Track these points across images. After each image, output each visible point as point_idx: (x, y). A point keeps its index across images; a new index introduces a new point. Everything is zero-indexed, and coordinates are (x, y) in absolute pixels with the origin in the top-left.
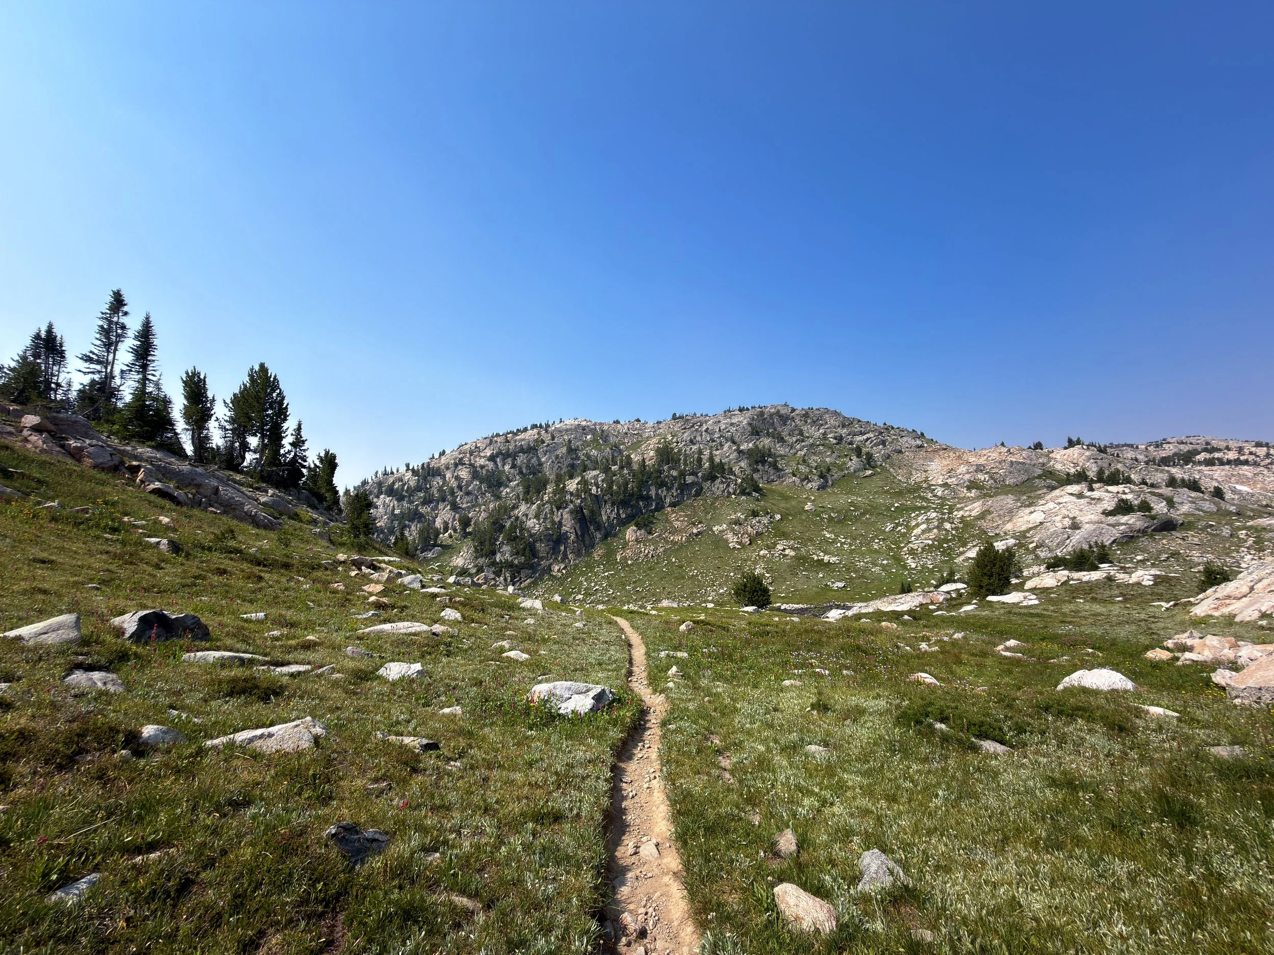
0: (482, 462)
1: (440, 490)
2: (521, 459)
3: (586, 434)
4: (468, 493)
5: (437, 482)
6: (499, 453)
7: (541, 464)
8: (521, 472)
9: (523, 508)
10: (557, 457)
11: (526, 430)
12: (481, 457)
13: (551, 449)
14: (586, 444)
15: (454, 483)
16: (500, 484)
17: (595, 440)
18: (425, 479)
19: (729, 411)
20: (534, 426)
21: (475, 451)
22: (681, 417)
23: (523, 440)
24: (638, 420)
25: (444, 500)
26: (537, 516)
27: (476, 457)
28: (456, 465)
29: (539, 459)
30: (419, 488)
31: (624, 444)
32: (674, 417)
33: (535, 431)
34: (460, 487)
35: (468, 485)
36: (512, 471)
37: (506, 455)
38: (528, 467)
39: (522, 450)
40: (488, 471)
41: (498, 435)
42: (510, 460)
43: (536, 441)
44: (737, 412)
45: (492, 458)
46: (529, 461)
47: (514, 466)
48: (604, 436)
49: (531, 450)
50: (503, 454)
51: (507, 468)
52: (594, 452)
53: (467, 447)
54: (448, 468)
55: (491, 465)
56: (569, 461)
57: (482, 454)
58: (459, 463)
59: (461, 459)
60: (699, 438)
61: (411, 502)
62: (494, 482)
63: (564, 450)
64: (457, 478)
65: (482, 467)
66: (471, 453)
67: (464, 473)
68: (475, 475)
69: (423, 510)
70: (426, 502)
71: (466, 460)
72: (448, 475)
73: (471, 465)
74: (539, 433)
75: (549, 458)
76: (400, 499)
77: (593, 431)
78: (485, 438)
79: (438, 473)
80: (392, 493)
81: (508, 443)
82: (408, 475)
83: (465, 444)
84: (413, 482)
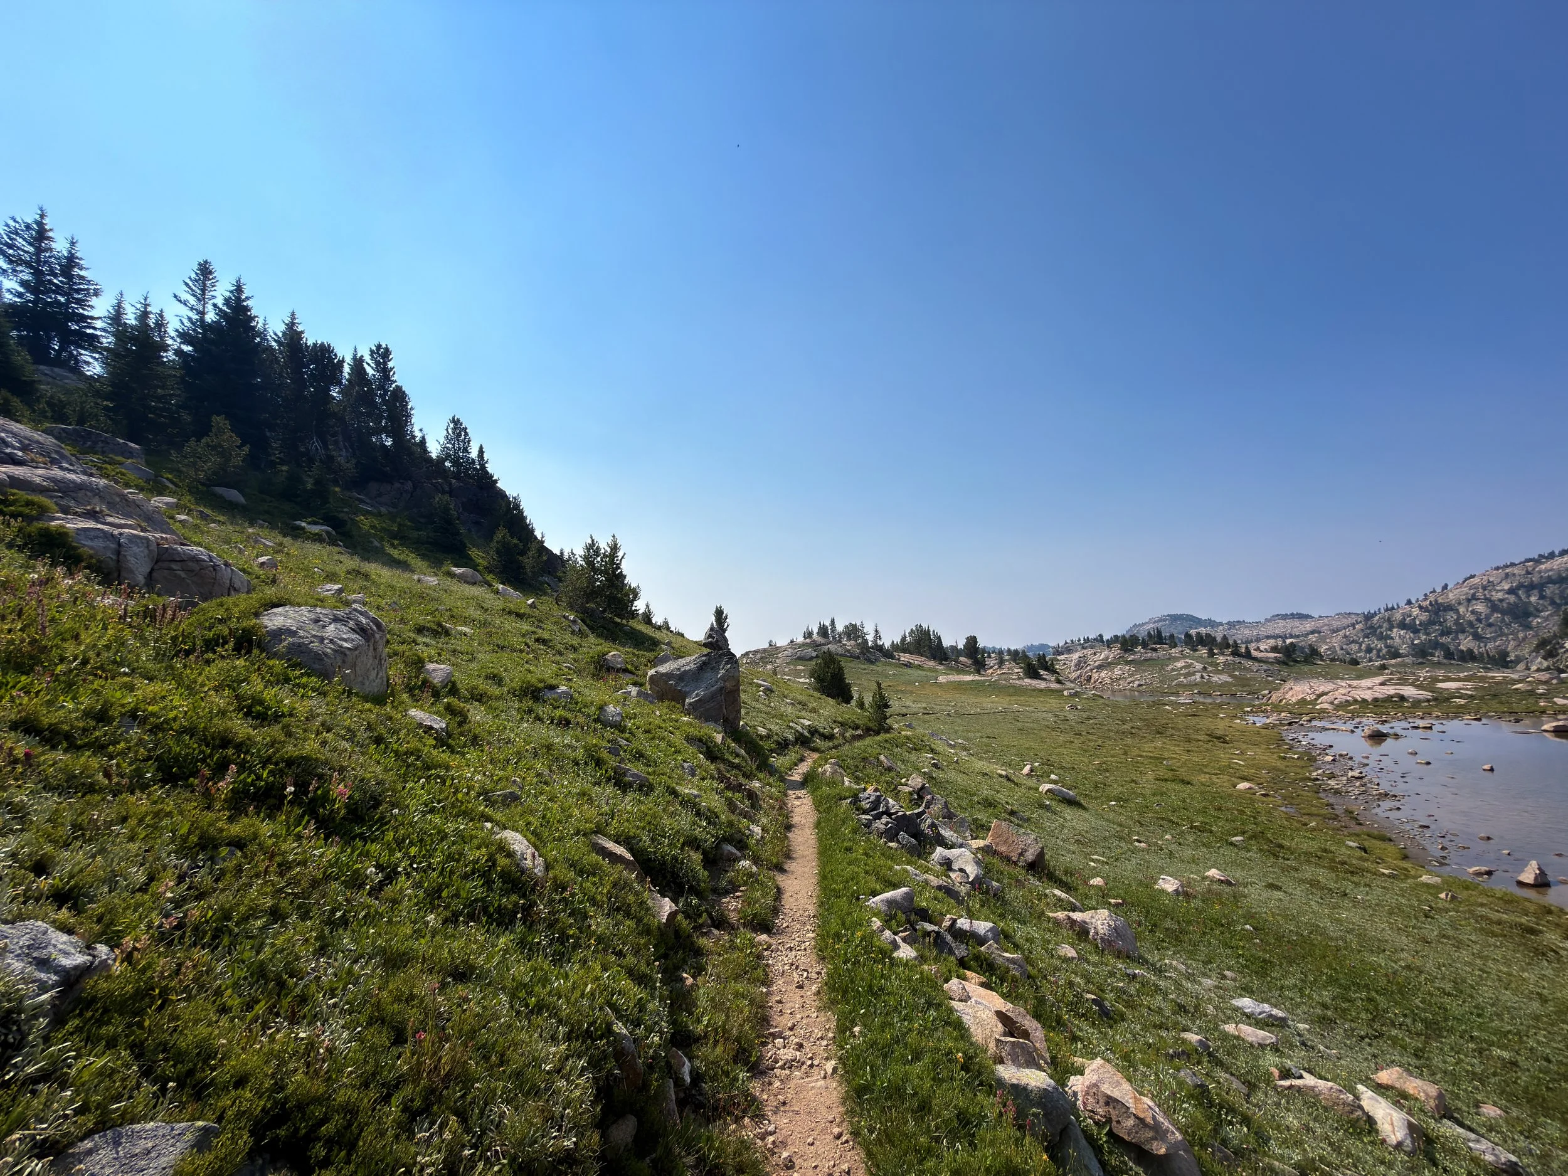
0: (1500, 595)
1: (1456, 623)
2: (1551, 590)
4: (1490, 625)
5: (1451, 617)
6: (1521, 586)
11: (1552, 555)
12: (1498, 591)
15: (1470, 617)
16: (1527, 615)
18: (1437, 613)
21: (1488, 586)
23: (1552, 570)
25: (1463, 631)
27: (1491, 591)
28: (1469, 601)
30: (1431, 622)
35: (1488, 618)
36: (1541, 602)
37: (1530, 588)
38: (1562, 597)
39: (1550, 580)
40: (1509, 604)
41: (1513, 565)
42: (1535, 592)
45: (1511, 591)
47: (1542, 597)
50: (1525, 587)
51: (1533, 599)
53: (1476, 580)
54: (1460, 604)
55: (1512, 599)
57: (1498, 588)
58: (1474, 597)
59: (1473, 595)
61: (1428, 634)
62: (1520, 613)
64: (1473, 612)
65: (1501, 601)
66: (1484, 588)
67: (1480, 607)
68: (1494, 608)
70: (1446, 632)
71: (1479, 595)
72: (1462, 610)
73: (1486, 599)
76: (1416, 631)
78: (1497, 568)
79: (1449, 608)
80: (1403, 625)
81: (1528, 573)
82: (1416, 611)
83: (1473, 577)
84: (1424, 617)
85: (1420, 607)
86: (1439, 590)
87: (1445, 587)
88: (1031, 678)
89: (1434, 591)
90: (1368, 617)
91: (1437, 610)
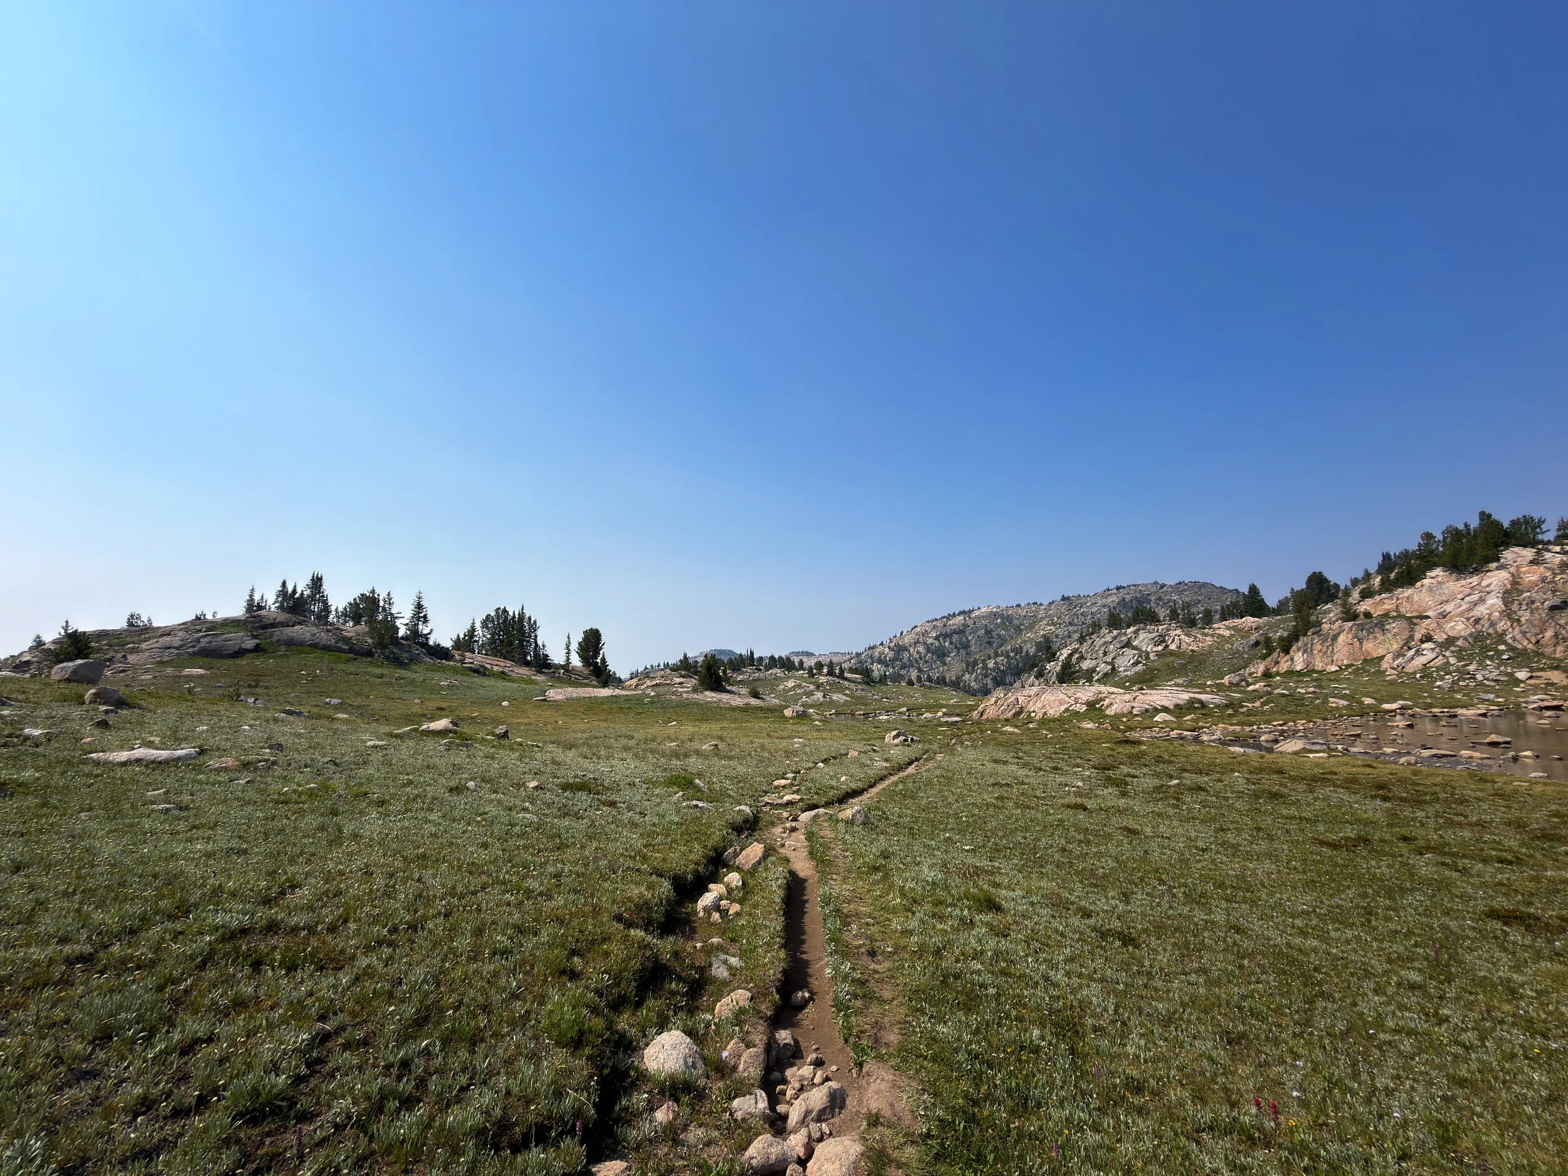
0: (930, 641)
1: (909, 660)
2: (955, 638)
3: (997, 619)
4: (926, 662)
5: (906, 655)
6: (941, 635)
7: (968, 641)
8: (956, 647)
9: (967, 676)
10: (979, 637)
11: (954, 615)
12: (930, 638)
13: (974, 631)
14: (997, 626)
15: (916, 656)
16: (944, 655)
17: (1003, 623)
18: (898, 653)
19: (1108, 590)
20: (961, 613)
21: (925, 634)
22: (1068, 598)
23: (955, 623)
24: (1035, 603)
25: (913, 666)
26: (975, 681)
27: (926, 637)
28: (915, 644)
29: (967, 638)
30: (895, 659)
31: (1023, 624)
32: (1064, 598)
33: (962, 617)
34: (921, 658)
35: (925, 657)
36: (951, 646)
37: (946, 636)
38: (960, 643)
39: (955, 632)
40: (935, 647)
41: (936, 620)
42: (948, 639)
43: (963, 625)
44: (1115, 591)
45: (937, 638)
46: (961, 640)
47: (951, 643)
48: (1010, 619)
49: (961, 632)
50: (943, 635)
51: (947, 644)
52: (1003, 632)
53: (918, 629)
54: (910, 646)
55: (937, 644)
56: (986, 640)
57: (930, 635)
58: (917, 642)
59: (917, 640)
60: (1076, 620)
61: (893, 668)
62: (941, 654)
63: (983, 631)
64: (918, 652)
65: (932, 644)
66: (923, 635)
67: (921, 649)
68: (928, 650)
69: (903, 672)
70: (903, 667)
71: (920, 640)
72: (912, 650)
73: (924, 643)
74: (965, 619)
75: (973, 637)
76: (887, 666)
77: (1002, 616)
78: (928, 622)
79: (905, 649)
80: (880, 661)
81: (945, 626)
82: (887, 650)
83: (916, 627)
84: (891, 655)
85: (889, 648)
86: (898, 635)
87: (902, 633)
88: (712, 690)
89: (895, 636)
90: (858, 655)
91: (899, 649)
